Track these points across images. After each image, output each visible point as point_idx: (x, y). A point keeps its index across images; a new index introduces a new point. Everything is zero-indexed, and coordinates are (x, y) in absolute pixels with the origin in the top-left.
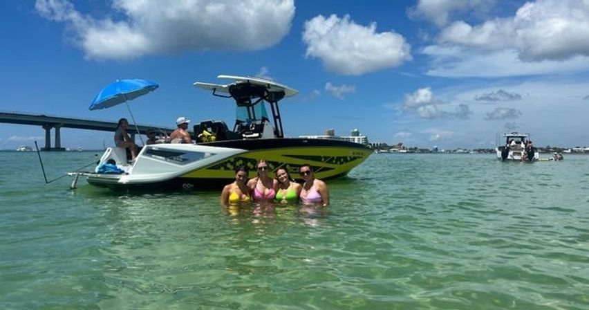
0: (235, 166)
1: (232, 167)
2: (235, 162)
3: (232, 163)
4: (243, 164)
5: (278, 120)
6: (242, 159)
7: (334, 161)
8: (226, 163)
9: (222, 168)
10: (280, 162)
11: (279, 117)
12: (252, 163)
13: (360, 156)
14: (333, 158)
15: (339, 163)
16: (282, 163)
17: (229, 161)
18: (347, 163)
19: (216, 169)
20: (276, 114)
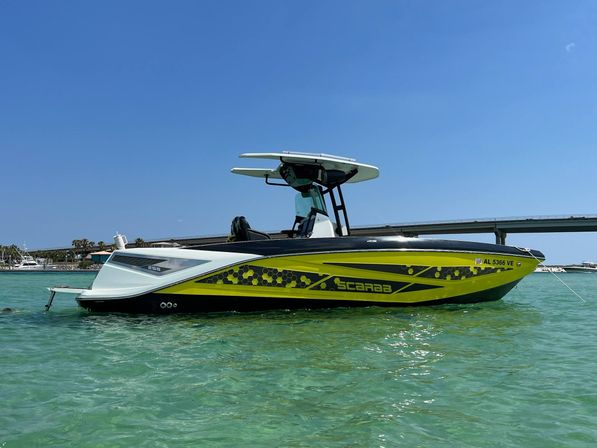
0: (240, 278)
1: (235, 281)
2: (241, 272)
3: (235, 275)
4: (255, 276)
5: (341, 212)
6: (252, 267)
7: (437, 275)
8: (226, 274)
9: (220, 282)
10: (321, 274)
11: (343, 207)
12: (270, 275)
13: (506, 266)
14: (434, 269)
15: (449, 278)
16: (325, 276)
17: (231, 272)
18: (469, 280)
19: (210, 282)
20: (338, 203)
